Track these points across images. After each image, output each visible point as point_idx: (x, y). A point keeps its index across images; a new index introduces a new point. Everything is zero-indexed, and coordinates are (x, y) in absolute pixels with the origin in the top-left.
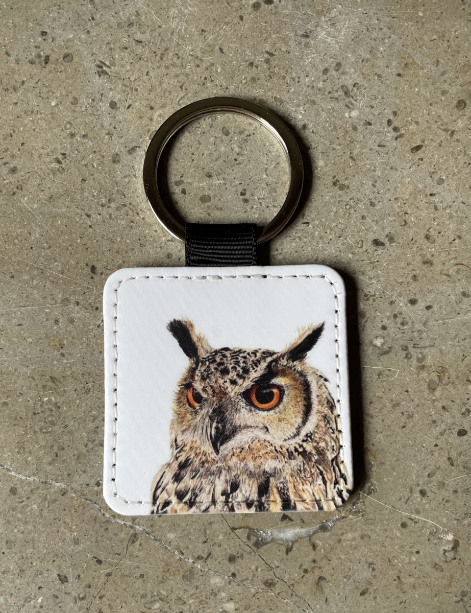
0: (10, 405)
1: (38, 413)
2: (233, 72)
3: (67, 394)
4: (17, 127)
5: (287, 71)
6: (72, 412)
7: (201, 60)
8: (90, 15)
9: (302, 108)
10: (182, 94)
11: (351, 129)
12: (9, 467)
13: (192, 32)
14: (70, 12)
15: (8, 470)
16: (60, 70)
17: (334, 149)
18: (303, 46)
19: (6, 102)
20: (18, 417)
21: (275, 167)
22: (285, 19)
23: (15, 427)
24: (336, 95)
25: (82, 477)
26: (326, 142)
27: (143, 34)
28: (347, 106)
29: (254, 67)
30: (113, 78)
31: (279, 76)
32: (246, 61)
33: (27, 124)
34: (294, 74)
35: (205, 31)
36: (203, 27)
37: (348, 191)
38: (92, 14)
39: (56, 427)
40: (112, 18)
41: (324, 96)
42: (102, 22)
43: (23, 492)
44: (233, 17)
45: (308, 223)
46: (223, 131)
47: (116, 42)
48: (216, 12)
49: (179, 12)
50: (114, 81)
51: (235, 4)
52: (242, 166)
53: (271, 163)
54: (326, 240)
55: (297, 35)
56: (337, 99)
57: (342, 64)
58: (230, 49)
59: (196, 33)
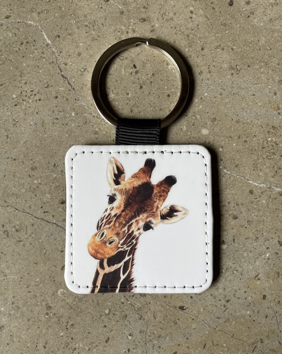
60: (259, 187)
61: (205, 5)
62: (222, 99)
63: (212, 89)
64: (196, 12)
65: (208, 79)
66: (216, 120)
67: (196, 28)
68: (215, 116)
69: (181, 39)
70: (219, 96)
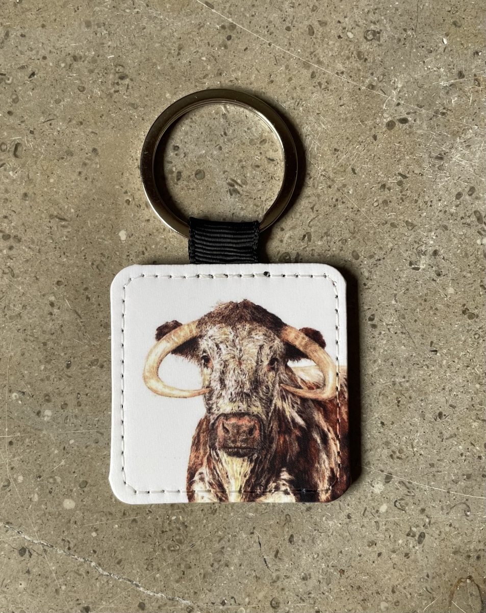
0: (139, 523)
1: (166, 531)
2: (365, 194)
3: (194, 513)
4: (149, 245)
5: (419, 194)
6: (199, 532)
7: (333, 181)
8: (222, 130)
9: (433, 233)
10: (313, 215)
11: (482, 256)
12: (138, 583)
13: (325, 151)
14: (202, 126)
15: (137, 586)
16: (192, 187)
17: (464, 277)
18: (437, 169)
19: (139, 219)
20: (147, 535)
21: (405, 293)
22: (419, 140)
23: (144, 545)
24: (468, 221)
25: (207, 597)
26: (456, 269)
27: (275, 152)
28: (479, 232)
29: (386, 190)
30: (244, 197)
31: (411, 199)
32: (379, 183)
33: (159, 242)
34: (427, 198)
35: (338, 150)
36: (336, 146)
37: (477, 320)
38: (224, 129)
39: (183, 546)
40: (244, 134)
41: (456, 222)
42: (234, 138)
43: (151, 608)
44: (367, 136)
45: (436, 351)
46: (352, 255)
47: (248, 160)
48: (349, 131)
49: (312, 130)
50: (245, 200)
51: (369, 123)
52: (371, 291)
53: (400, 289)
54: (454, 370)
55: (431, 157)
56: (469, 225)
57: (476, 189)
58: (362, 170)
59: (329, 153)
60: (155, 597)
61: (73, 292)
62: (98, 450)
63: (82, 433)
64: (59, 304)
65: (76, 416)
66: (87, 484)
67: (59, 332)
68: (85, 477)
69: (34, 349)
70: (94, 445)
